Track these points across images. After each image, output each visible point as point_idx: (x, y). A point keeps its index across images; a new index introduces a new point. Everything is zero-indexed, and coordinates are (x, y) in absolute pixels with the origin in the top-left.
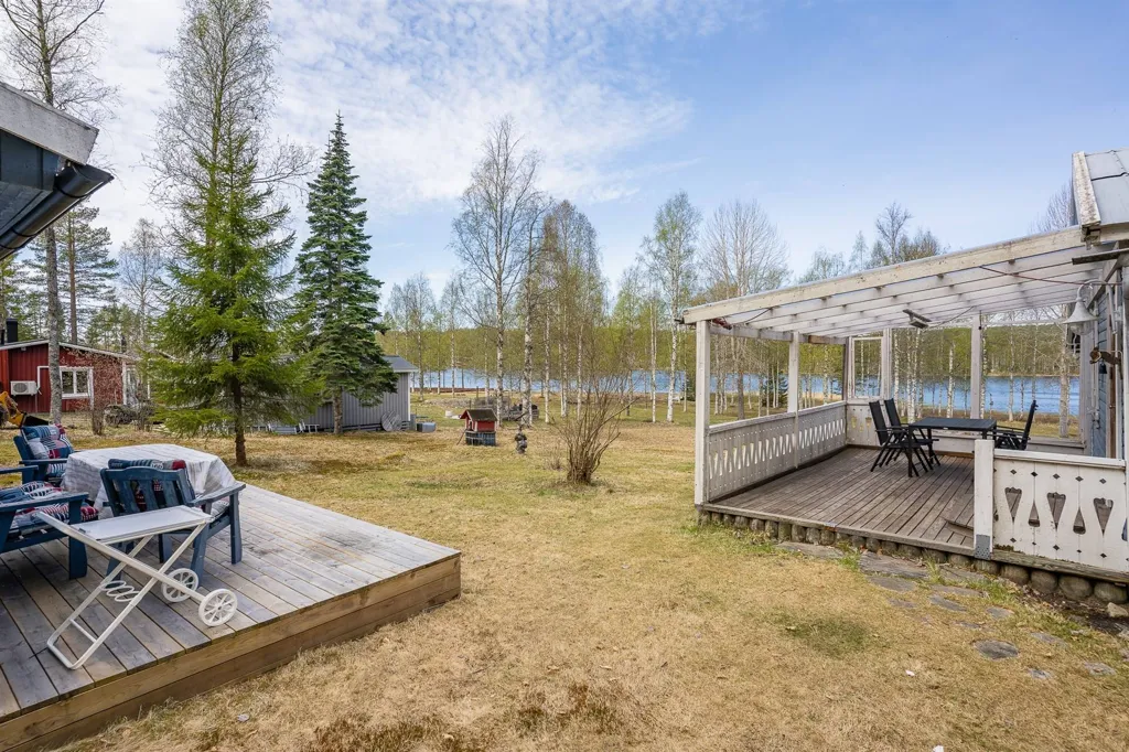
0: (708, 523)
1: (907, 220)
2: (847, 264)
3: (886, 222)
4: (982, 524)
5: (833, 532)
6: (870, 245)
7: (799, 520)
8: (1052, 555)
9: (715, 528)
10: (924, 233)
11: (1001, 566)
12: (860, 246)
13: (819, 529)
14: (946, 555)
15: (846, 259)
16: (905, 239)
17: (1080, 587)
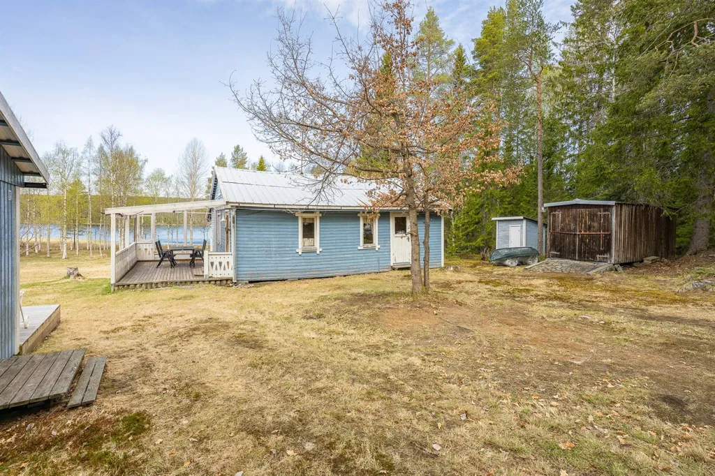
0: (119, 289)
1: (120, 137)
2: (80, 155)
3: (107, 135)
4: (206, 273)
5: (166, 283)
6: (96, 146)
7: (154, 281)
8: (219, 276)
9: (122, 291)
10: (130, 146)
11: (210, 281)
12: (90, 145)
13: (162, 283)
14: (198, 282)
15: (80, 151)
16: (117, 147)
17: (225, 282)
